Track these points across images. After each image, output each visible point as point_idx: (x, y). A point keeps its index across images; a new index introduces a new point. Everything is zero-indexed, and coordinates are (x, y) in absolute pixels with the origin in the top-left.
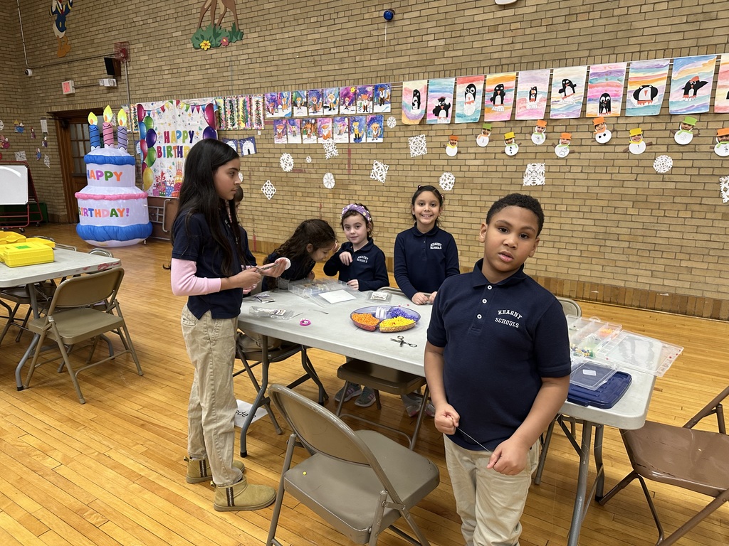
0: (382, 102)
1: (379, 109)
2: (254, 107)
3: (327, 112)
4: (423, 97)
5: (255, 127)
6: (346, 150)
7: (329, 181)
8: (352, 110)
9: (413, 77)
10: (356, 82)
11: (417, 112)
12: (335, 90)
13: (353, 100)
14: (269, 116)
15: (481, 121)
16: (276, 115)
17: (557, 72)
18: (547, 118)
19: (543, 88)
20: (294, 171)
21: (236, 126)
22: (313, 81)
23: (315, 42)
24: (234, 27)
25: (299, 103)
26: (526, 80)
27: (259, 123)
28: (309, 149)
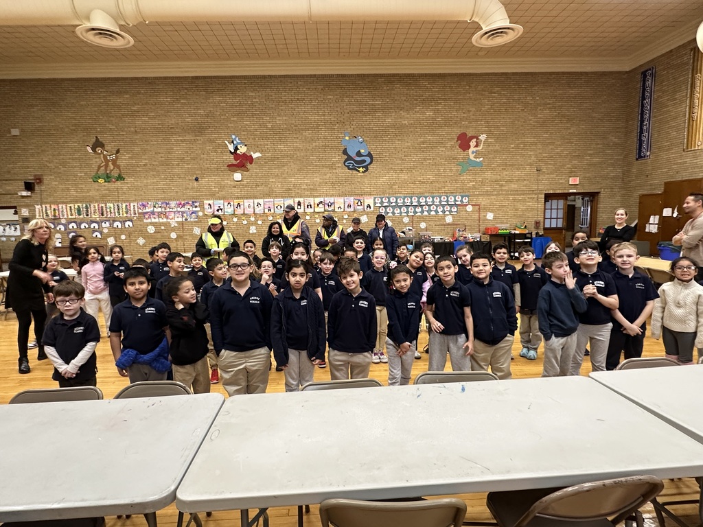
0: (196, 207)
1: (194, 209)
2: (132, 207)
3: (171, 210)
4: (212, 206)
5: (133, 215)
6: (182, 223)
7: (173, 235)
8: (183, 209)
9: (208, 199)
10: (184, 200)
11: (210, 210)
12: (175, 202)
13: (183, 206)
14: (140, 211)
15: (234, 214)
16: (144, 211)
17: (255, 200)
18: (254, 213)
19: (252, 205)
20: (155, 232)
21: (121, 215)
22: (164, 198)
23: (164, 185)
24: (119, 175)
25: (157, 206)
26: (247, 202)
27: (135, 214)
28: (162, 224)
